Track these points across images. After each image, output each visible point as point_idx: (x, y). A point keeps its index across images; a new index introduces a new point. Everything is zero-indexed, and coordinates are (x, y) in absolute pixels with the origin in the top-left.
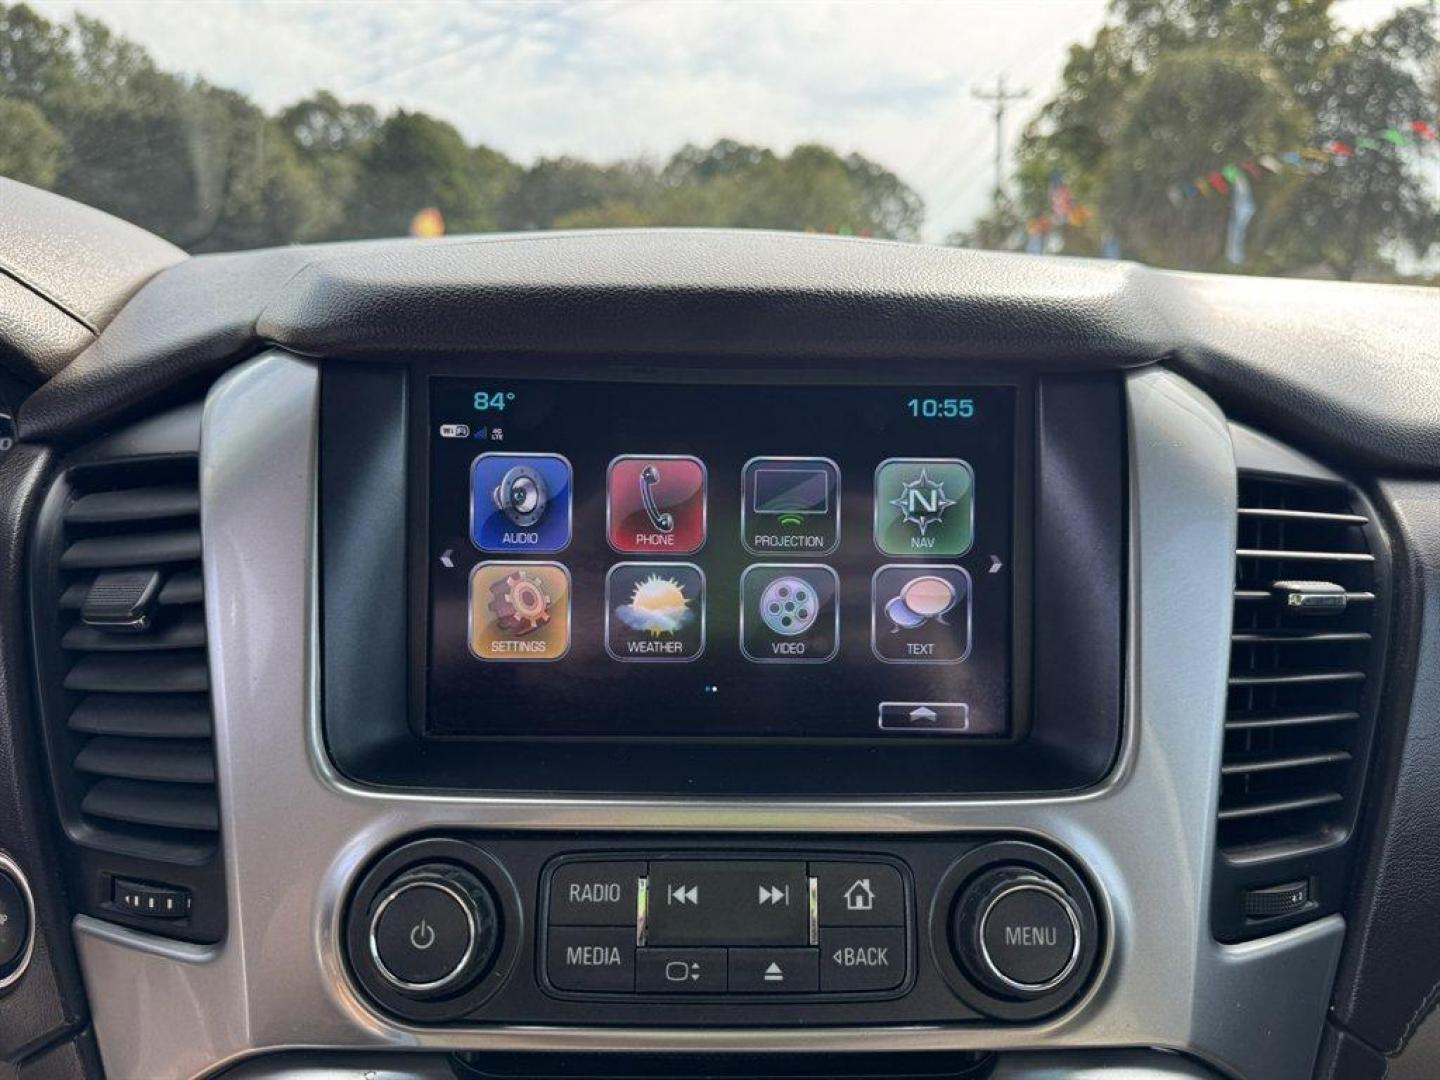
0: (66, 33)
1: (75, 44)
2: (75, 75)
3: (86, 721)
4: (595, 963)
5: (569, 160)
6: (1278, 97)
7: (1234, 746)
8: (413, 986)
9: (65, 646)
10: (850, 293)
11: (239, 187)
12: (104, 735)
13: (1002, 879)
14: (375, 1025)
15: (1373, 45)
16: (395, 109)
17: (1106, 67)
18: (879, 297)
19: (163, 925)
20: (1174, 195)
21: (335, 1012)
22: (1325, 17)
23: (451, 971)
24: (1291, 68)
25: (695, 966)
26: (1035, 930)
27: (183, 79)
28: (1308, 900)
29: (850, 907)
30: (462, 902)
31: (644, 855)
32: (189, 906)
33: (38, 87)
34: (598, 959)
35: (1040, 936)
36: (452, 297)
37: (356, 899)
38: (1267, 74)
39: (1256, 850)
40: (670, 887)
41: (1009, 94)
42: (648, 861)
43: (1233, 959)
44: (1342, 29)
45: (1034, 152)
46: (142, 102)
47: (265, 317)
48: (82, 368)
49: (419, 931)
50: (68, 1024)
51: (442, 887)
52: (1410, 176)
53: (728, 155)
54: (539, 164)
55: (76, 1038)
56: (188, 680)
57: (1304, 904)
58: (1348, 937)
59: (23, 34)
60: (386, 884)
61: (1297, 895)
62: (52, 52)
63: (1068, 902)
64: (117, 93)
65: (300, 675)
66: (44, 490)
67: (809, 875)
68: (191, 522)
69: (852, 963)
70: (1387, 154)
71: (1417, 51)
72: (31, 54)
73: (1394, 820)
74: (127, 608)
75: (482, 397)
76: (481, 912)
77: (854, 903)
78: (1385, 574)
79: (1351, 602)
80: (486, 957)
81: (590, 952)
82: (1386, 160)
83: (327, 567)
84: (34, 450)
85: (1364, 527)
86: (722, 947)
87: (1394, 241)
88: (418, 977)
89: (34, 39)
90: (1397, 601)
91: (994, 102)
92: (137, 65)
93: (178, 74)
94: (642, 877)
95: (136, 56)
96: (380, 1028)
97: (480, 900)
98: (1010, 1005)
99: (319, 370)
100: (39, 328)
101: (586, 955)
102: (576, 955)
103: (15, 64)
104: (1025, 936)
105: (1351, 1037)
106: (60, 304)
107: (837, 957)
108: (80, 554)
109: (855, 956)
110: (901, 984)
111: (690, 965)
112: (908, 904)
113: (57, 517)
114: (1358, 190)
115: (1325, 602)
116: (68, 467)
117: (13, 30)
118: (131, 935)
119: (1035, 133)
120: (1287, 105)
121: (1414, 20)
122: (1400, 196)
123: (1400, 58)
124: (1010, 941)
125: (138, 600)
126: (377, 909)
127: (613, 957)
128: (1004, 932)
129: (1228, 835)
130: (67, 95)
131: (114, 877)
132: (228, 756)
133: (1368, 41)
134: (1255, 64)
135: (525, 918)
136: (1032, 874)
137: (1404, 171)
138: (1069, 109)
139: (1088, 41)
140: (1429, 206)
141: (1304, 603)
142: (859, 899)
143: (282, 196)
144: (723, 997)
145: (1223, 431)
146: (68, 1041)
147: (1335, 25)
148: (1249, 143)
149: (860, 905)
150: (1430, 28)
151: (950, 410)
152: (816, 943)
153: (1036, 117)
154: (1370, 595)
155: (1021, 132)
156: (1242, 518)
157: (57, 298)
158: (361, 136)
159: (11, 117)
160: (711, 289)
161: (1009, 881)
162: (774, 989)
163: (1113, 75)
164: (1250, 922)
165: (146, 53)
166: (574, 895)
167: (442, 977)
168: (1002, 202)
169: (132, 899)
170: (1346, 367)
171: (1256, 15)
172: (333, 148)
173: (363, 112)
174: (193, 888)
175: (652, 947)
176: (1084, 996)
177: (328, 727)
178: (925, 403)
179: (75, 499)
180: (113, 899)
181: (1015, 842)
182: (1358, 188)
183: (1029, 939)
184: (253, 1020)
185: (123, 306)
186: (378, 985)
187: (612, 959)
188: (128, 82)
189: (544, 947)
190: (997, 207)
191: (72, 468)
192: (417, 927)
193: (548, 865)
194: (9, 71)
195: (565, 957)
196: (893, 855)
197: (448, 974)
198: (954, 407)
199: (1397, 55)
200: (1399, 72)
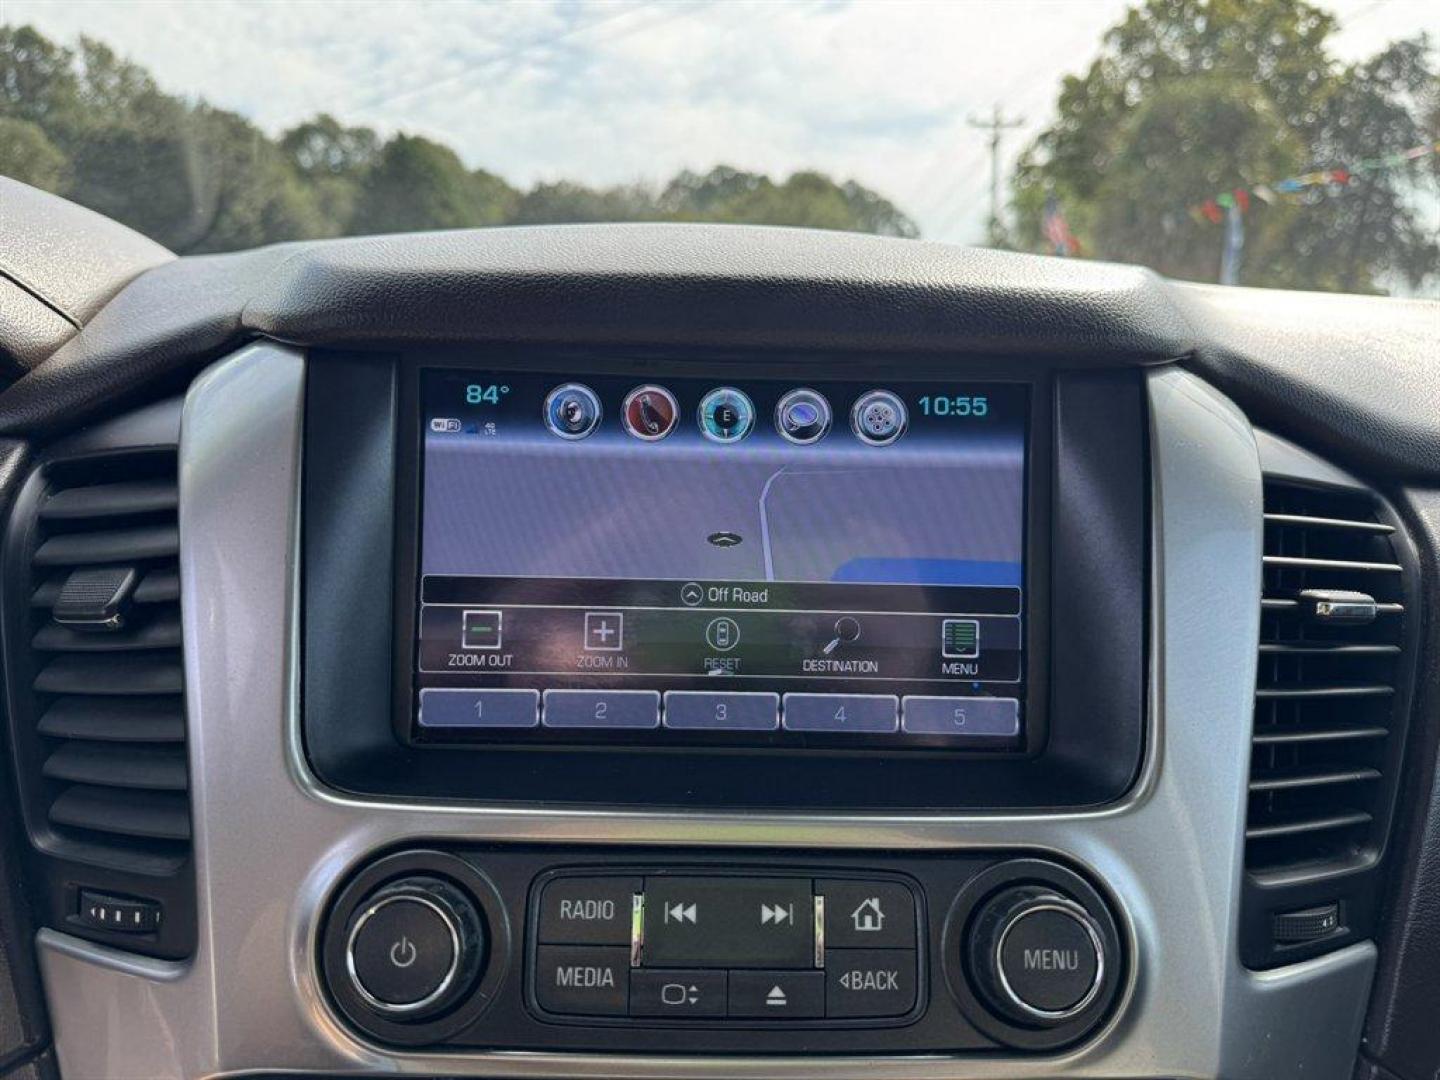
0: (68, 54)
1: (79, 66)
2: (78, 96)
3: (54, 724)
4: (587, 984)
5: (568, 185)
6: (1271, 128)
7: (1261, 762)
8: (392, 1007)
9: (35, 645)
10: (860, 283)
11: (238, 208)
12: (73, 739)
13: (1021, 899)
14: (353, 1050)
15: (1366, 78)
16: (395, 132)
17: (1100, 97)
18: (891, 287)
19: (129, 940)
20: (1168, 224)
21: (308, 1033)
22: (1318, 49)
23: (433, 992)
24: (1285, 100)
25: (694, 989)
26: (1055, 953)
27: (184, 102)
28: (1339, 925)
29: (858, 928)
30: (444, 916)
31: (642, 871)
32: (158, 919)
33: (42, 108)
34: (590, 980)
35: (1061, 960)
36: (445, 283)
37: (333, 913)
38: (1261, 105)
39: (1284, 871)
40: (667, 904)
41: (1005, 122)
42: (644, 876)
43: (1265, 987)
44: (1336, 61)
45: (1029, 181)
46: (144, 123)
47: (251, 307)
48: (62, 360)
49: (399, 948)
50: (28, 1045)
51: (424, 901)
52: (1403, 207)
53: (725, 181)
54: (537, 190)
55: (36, 1059)
56: (162, 682)
57: (1335, 929)
58: (1381, 963)
59: (28, 56)
60: (366, 899)
61: (1327, 919)
62: (56, 73)
63: (1092, 925)
64: (119, 115)
65: (279, 675)
66: (18, 484)
67: (814, 894)
68: (168, 518)
69: (860, 987)
70: (1381, 185)
71: (1410, 83)
72: (34, 74)
73: (1427, 841)
74: (100, 605)
75: (474, 390)
76: (466, 930)
77: (862, 923)
78: (1413, 585)
79: (1380, 613)
80: (471, 976)
81: (580, 973)
82: (1380, 192)
83: (309, 565)
84: (9, 444)
85: (1390, 536)
86: (721, 969)
87: (1388, 272)
88: (397, 997)
89: (38, 61)
90: (1427, 612)
91: (990, 131)
92: (140, 88)
93: (180, 97)
94: (637, 894)
95: (137, 77)
96: (358, 1052)
97: (465, 916)
98: (1029, 1034)
99: (305, 361)
100: (20, 319)
101: (577, 976)
102: (566, 976)
103: (19, 84)
104: (1045, 959)
105: (1384, 1071)
106: (42, 296)
107: (844, 979)
108: (54, 550)
109: (863, 980)
110: (912, 1010)
111: (688, 988)
112: (919, 925)
113: (32, 511)
114: (1352, 221)
115: (1354, 612)
116: (43, 462)
117: (18, 52)
118: (96, 950)
119: (1030, 163)
120: (1281, 135)
121: (1407, 54)
122: (1393, 227)
123: (1394, 91)
124: (1029, 964)
125: (111, 597)
126: (355, 923)
127: (604, 978)
128: (1023, 956)
129: (1257, 855)
130: (68, 116)
131: (80, 889)
132: (202, 762)
133: (1361, 73)
134: (1249, 96)
135: (514, 935)
136: (1051, 894)
137: (1397, 202)
138: (1064, 139)
139: (1081, 72)
140: (1422, 237)
141: (1332, 613)
142: (868, 919)
143: (281, 218)
144: (724, 1022)
145: (1248, 435)
146: (28, 1062)
147: (1329, 57)
148: (1244, 173)
149: (868, 925)
150: (1424, 62)
151: (963, 408)
152: (822, 966)
153: (1030, 147)
154: (1398, 606)
155: (1015, 160)
156: (1268, 524)
157: (39, 290)
158: (360, 159)
159: (13, 138)
160: (715, 277)
161: (1027, 901)
162: (776, 1015)
163: (1108, 105)
164: (1279, 948)
165: (149, 75)
166: (565, 912)
167: (423, 998)
168: (998, 231)
169: (98, 913)
170: (1367, 374)
171: (1249, 47)
172: (333, 170)
173: (363, 135)
174: (161, 900)
175: (646, 968)
176: (1106, 1025)
177: (308, 730)
178: (937, 400)
179: (51, 495)
180: (79, 912)
181: (1033, 860)
182: (1352, 219)
183: (1049, 963)
184: (222, 1042)
185: (109, 301)
186: (355, 1004)
187: (605, 981)
188: (130, 104)
189: (533, 967)
190: (992, 236)
191: (48, 463)
192: (397, 945)
193: (537, 880)
194: (13, 92)
195: (555, 977)
196: (905, 874)
197: (428, 995)
198: (968, 405)
199: (1390, 88)
200: (1392, 105)
